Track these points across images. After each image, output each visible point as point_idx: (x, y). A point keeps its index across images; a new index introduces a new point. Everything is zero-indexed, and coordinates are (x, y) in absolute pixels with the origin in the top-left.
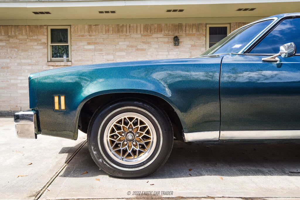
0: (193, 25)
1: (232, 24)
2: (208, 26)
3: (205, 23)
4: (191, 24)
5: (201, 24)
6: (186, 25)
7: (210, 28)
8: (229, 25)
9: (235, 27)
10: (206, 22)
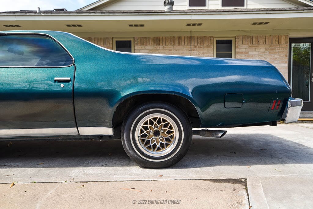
0: (101, 39)
1: (135, 38)
2: (115, 40)
3: (111, 37)
4: (99, 38)
5: (108, 38)
6: (94, 39)
7: (116, 41)
8: (133, 39)
9: (138, 40)
10: (113, 37)
